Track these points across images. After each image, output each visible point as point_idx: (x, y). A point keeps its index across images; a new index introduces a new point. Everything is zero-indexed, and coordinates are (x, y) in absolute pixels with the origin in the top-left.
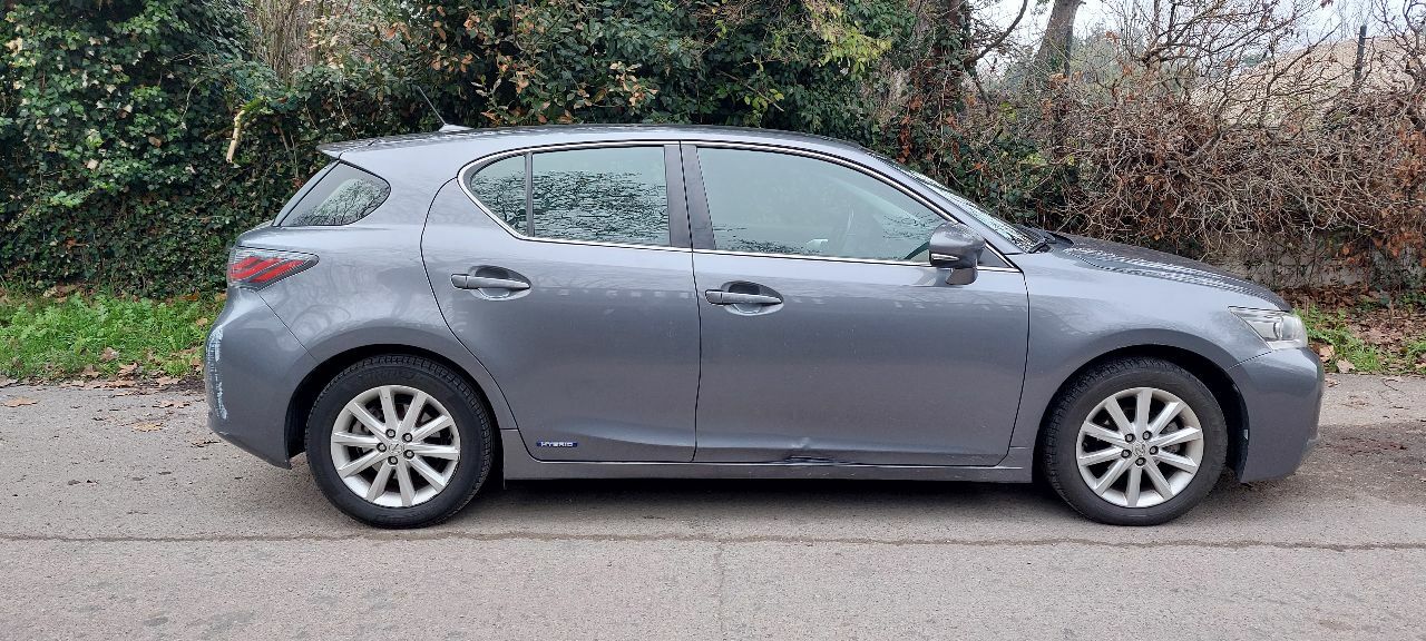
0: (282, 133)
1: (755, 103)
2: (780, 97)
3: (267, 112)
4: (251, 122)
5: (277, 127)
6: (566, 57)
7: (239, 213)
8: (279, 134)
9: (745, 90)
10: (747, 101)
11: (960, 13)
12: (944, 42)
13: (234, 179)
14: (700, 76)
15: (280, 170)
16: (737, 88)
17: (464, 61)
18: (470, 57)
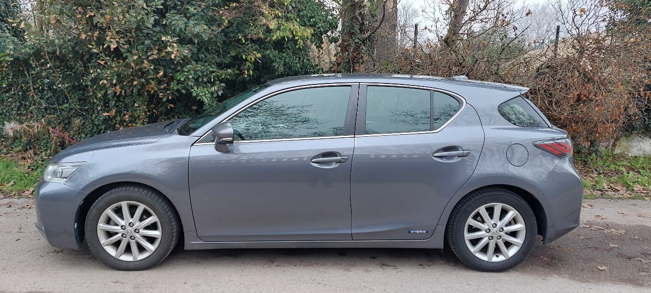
0: (25, 69)
1: (249, 59)
2: (259, 55)
3: (10, 59)
4: (7, 64)
5: (23, 67)
6: (148, 34)
7: (5, 109)
8: (23, 70)
9: (244, 52)
10: (244, 57)
11: (358, 17)
12: (352, 31)
13: (4, 92)
14: (218, 44)
15: (24, 88)
16: (241, 50)
17: (95, 35)
18: (98, 32)
